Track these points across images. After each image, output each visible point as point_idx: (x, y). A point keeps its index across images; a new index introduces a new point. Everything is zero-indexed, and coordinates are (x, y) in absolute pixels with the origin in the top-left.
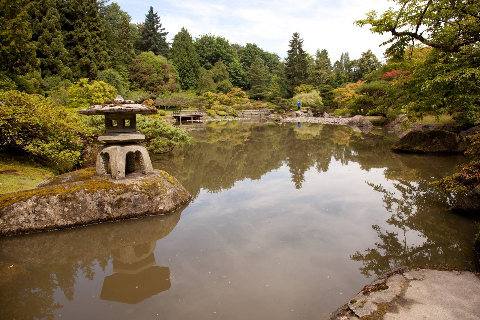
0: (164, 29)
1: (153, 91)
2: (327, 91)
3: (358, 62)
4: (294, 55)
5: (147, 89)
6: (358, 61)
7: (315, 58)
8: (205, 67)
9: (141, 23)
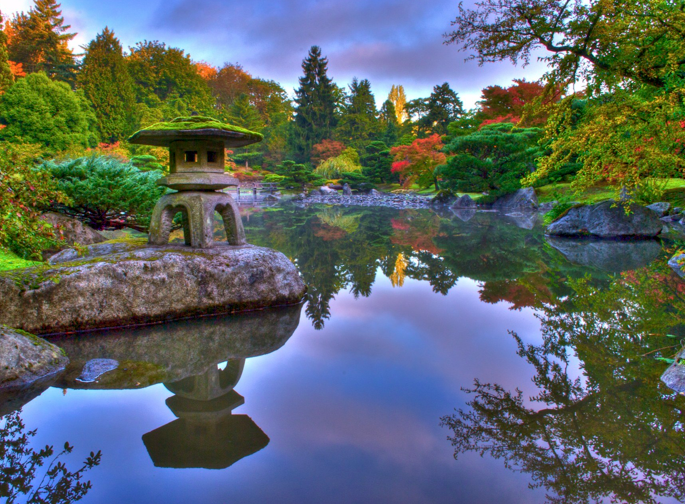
0: (69, 27)
1: (48, 144)
2: (378, 151)
3: (427, 102)
4: (311, 85)
5: (37, 139)
6: (426, 100)
7: (349, 93)
8: (148, 102)
9: (25, 14)
